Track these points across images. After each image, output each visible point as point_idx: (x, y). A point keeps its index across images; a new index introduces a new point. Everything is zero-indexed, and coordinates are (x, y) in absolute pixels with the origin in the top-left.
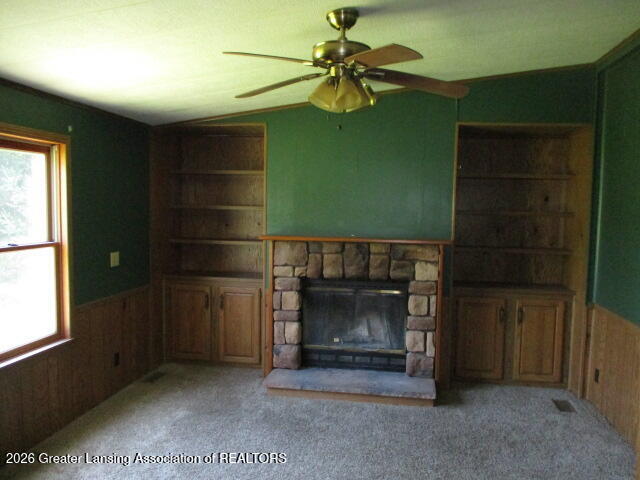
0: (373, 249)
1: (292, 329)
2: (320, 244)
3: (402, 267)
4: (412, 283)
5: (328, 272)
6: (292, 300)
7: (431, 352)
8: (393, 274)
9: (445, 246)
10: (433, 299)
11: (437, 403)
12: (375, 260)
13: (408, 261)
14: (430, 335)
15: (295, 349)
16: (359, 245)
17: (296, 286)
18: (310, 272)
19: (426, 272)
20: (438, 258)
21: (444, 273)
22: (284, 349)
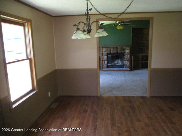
0: (119, 48)
1: (106, 62)
2: (110, 48)
3: (123, 51)
4: (125, 53)
5: (111, 52)
6: (106, 57)
7: (128, 64)
8: (122, 52)
9: (130, 47)
10: (128, 55)
11: (130, 71)
12: (119, 50)
13: (124, 50)
14: (128, 61)
15: (106, 65)
16: (116, 47)
17: (106, 55)
18: (109, 52)
19: (127, 51)
20: (129, 49)
21: (130, 51)
22: (105, 65)
